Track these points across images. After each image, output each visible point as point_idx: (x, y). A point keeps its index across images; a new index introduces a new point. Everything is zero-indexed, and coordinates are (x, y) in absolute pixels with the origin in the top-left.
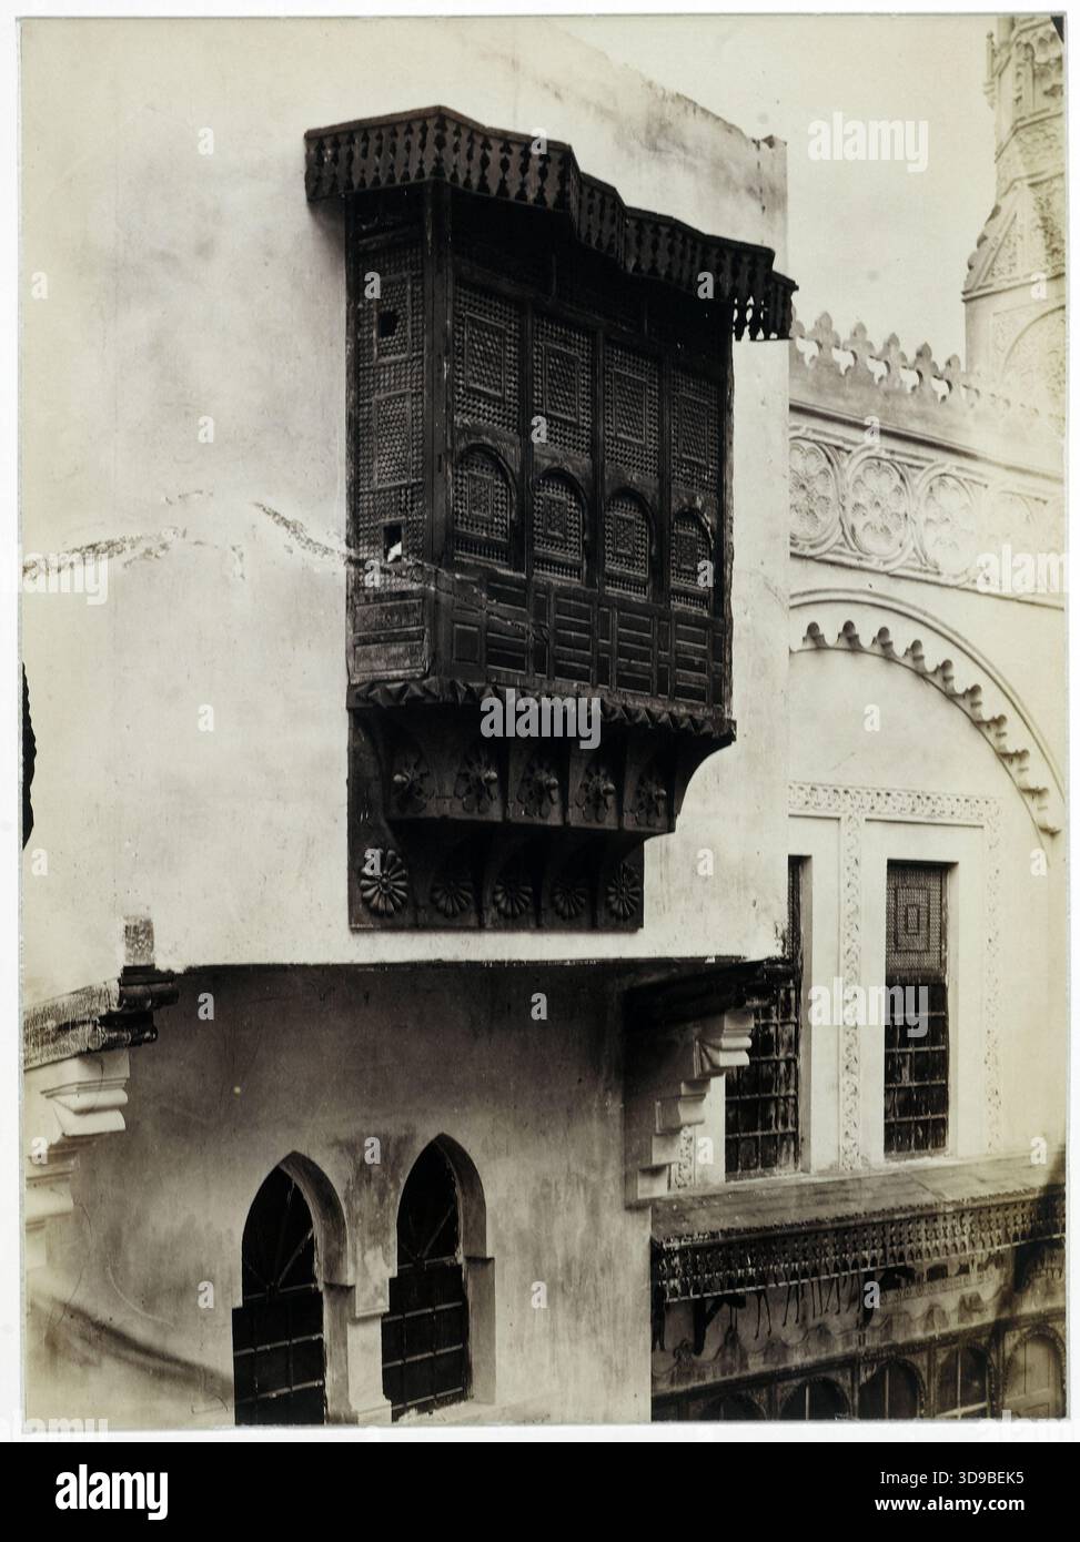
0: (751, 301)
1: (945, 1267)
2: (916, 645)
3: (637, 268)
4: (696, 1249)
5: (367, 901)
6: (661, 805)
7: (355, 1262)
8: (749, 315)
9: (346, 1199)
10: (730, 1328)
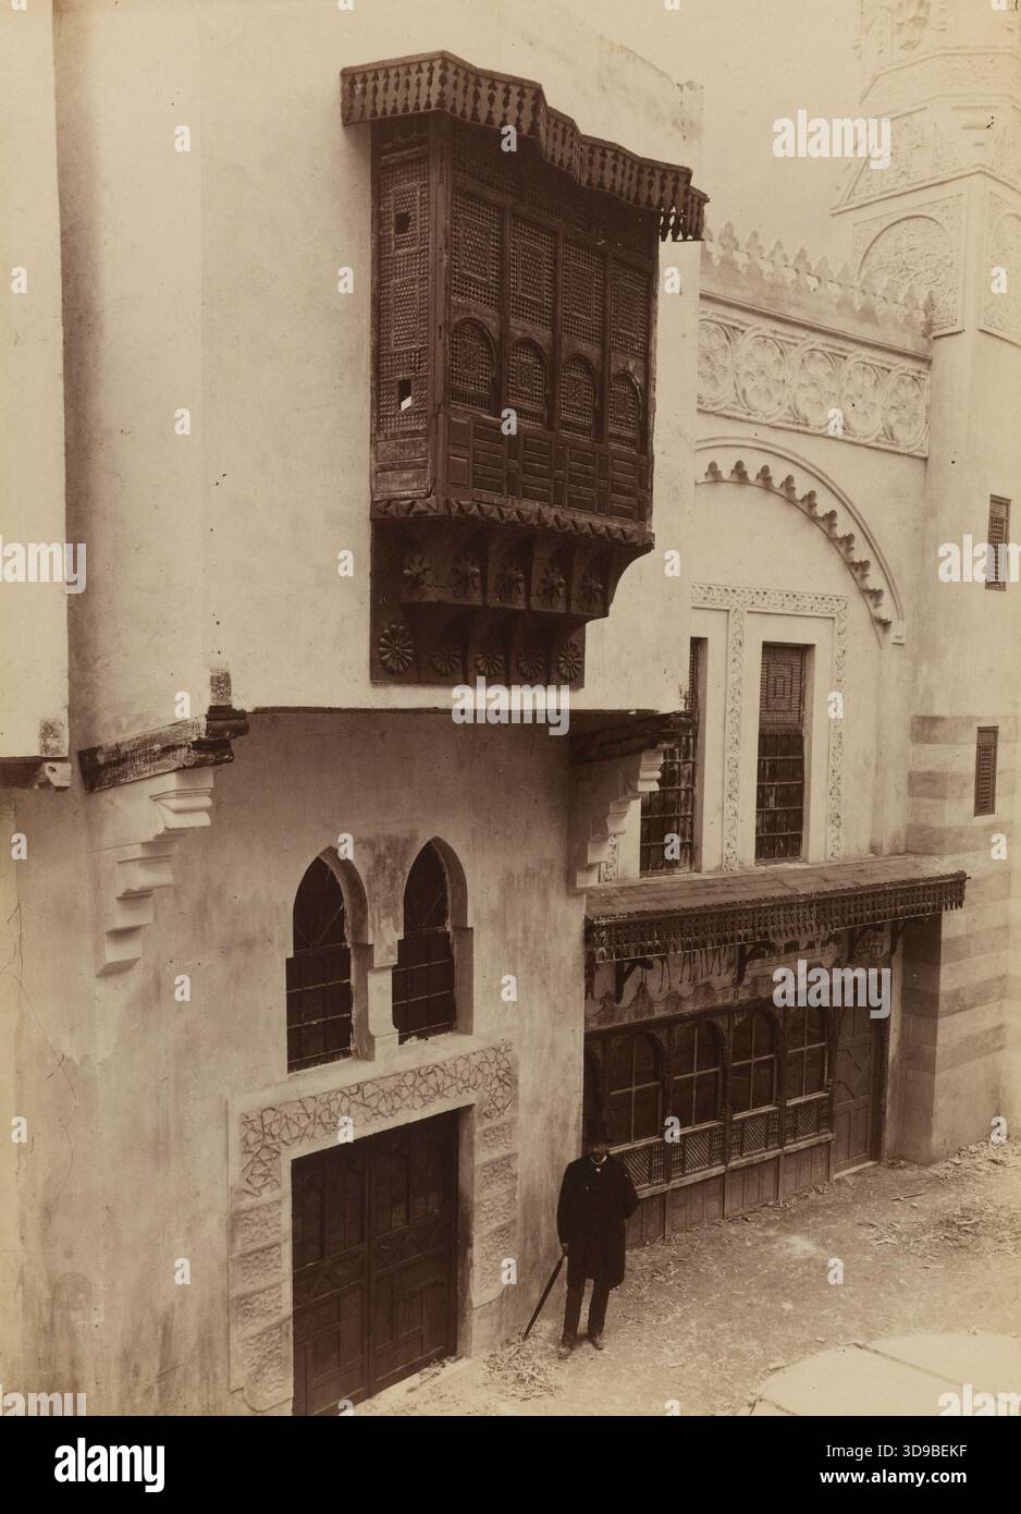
0: (674, 210)
1: (797, 943)
2: (789, 480)
3: (589, 182)
4: (618, 926)
5: (383, 663)
6: (598, 596)
7: (373, 928)
8: (672, 220)
9: (368, 883)
10: (641, 984)
